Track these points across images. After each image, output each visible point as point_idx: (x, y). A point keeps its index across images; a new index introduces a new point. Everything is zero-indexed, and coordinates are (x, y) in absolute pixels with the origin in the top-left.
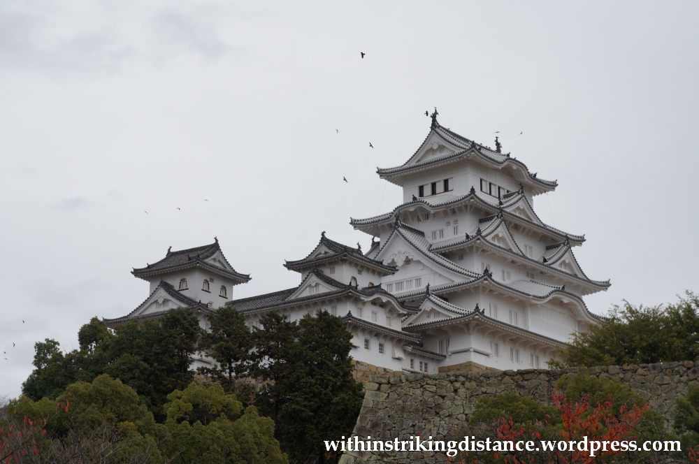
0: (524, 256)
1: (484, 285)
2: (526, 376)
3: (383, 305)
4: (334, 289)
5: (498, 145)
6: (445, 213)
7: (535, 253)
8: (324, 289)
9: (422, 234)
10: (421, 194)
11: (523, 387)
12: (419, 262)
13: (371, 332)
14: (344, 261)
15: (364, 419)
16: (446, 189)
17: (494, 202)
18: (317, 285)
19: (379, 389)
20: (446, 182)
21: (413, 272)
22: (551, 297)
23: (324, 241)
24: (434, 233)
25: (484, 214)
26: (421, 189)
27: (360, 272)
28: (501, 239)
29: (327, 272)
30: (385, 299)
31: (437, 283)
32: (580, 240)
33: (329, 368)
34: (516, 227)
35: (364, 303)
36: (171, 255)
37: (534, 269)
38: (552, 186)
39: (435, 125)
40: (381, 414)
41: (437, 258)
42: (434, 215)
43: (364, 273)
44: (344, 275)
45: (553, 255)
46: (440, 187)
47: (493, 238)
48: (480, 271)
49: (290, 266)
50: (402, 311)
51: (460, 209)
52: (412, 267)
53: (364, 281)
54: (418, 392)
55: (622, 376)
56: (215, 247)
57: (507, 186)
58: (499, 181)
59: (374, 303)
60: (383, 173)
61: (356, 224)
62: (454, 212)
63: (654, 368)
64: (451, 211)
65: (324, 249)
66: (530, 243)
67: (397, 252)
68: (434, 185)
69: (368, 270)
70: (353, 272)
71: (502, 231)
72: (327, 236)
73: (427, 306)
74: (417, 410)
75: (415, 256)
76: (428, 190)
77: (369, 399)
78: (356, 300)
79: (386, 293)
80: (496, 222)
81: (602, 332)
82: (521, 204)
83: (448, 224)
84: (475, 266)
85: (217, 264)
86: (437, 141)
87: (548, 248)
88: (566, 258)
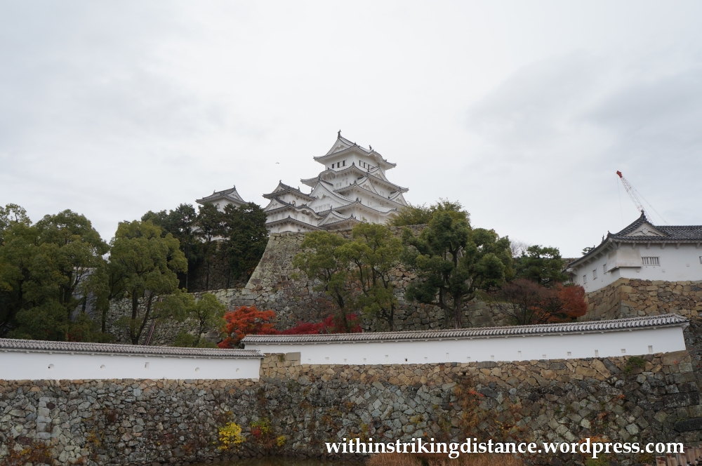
0: (378, 195)
1: (356, 206)
2: (349, 232)
3: (308, 214)
4: (284, 206)
5: (371, 148)
6: (342, 175)
7: (386, 194)
8: (279, 206)
9: (332, 185)
10: (333, 167)
11: (347, 237)
12: (329, 197)
13: (301, 226)
14: (289, 193)
15: (266, 254)
16: (344, 165)
17: (366, 171)
18: (276, 204)
19: (275, 239)
20: (344, 162)
21: (327, 201)
22: (389, 213)
23: (281, 184)
24: (337, 184)
25: (360, 176)
26: (333, 165)
27: (297, 199)
28: (367, 187)
29: (281, 198)
30: (308, 211)
31: (335, 206)
32: (407, 190)
33: (251, 229)
34: (376, 183)
35: (298, 212)
36: (215, 193)
37: (383, 201)
38: (394, 165)
39: (339, 136)
40: (275, 251)
41: (337, 195)
42: (337, 176)
43: (299, 199)
44: (289, 199)
45: (393, 196)
46: (341, 164)
47: (364, 186)
48: (355, 200)
49: (265, 196)
50: (317, 217)
51: (348, 173)
52: (326, 199)
53: (299, 203)
54: (295, 240)
55: (396, 231)
56: (234, 189)
57: (372, 164)
58: (368, 162)
59: (303, 212)
60: (316, 159)
61: (303, 181)
62: (346, 174)
63: (413, 227)
64: (345, 174)
65: (280, 188)
66: (383, 190)
67: (320, 192)
68: (338, 163)
69: (301, 198)
70: (294, 199)
71: (367, 183)
72: (282, 182)
73: (331, 216)
74: (293, 250)
75: (327, 194)
76: (336, 166)
77: (270, 244)
78: (294, 211)
79: (308, 208)
80: (365, 178)
81: (398, 218)
82: (378, 172)
83: (343, 180)
84: (353, 198)
85: (235, 197)
86: (340, 144)
87: (391, 193)
88: (399, 197)
